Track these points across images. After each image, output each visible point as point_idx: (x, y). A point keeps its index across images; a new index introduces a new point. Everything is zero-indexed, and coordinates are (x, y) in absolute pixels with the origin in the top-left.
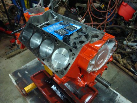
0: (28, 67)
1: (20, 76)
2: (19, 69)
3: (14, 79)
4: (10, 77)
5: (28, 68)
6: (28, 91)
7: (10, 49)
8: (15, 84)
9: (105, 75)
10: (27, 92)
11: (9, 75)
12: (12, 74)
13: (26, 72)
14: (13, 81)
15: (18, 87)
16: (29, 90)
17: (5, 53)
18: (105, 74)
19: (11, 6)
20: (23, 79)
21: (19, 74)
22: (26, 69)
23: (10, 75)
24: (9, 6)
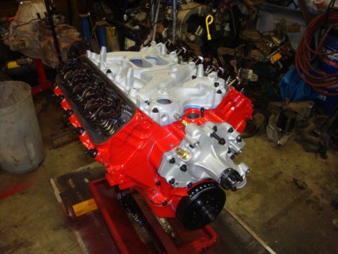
0: (92, 170)
1: (73, 186)
2: (73, 171)
3: (60, 190)
4: (51, 185)
5: (92, 172)
6: (79, 212)
7: (62, 128)
8: (59, 199)
9: (255, 212)
10: (77, 215)
11: (49, 181)
12: (56, 181)
13: (86, 180)
14: (57, 193)
15: (63, 207)
16: (82, 211)
17: (52, 135)
18: (254, 209)
19: (76, 42)
20: (77, 193)
21: (70, 181)
22: (86, 174)
23: (52, 181)
24: (72, 42)
